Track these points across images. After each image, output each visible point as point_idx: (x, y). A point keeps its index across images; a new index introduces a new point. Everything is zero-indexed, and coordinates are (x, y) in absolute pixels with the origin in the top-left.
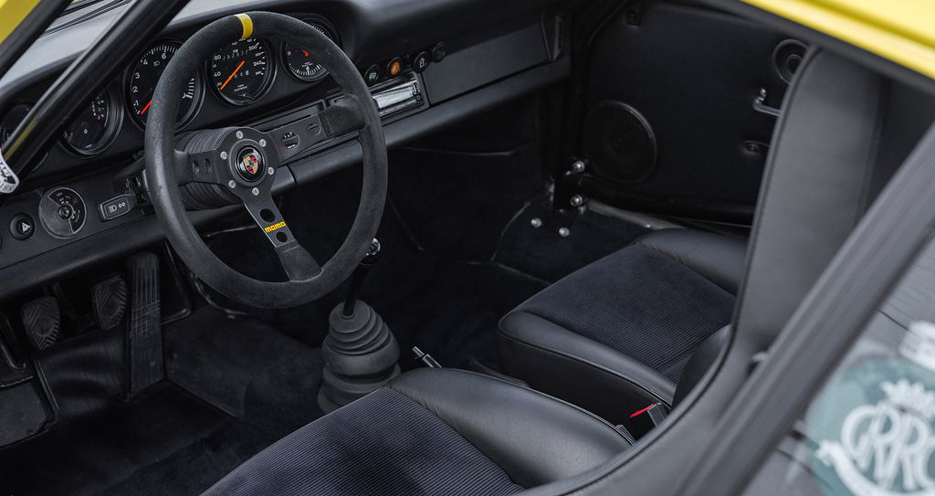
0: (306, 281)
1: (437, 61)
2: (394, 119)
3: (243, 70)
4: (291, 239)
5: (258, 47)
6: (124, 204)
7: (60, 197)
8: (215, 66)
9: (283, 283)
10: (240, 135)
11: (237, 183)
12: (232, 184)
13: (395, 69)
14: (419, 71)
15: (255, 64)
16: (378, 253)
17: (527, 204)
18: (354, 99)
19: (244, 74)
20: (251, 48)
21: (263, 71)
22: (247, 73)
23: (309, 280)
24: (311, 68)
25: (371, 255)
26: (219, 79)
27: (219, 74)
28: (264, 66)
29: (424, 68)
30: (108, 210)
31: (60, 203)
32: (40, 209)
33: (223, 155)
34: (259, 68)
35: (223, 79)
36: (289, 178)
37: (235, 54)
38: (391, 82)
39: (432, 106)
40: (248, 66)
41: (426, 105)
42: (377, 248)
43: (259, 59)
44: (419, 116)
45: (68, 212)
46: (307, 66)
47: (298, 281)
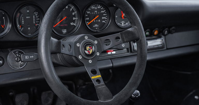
0: (105, 101)
1: (172, 33)
2: (153, 51)
3: (97, 19)
4: (102, 82)
5: (105, 12)
6: (33, 57)
7: (17, 53)
8: (87, 15)
9: (95, 101)
10: (86, 38)
11: (83, 57)
12: (80, 57)
13: (156, 33)
14: (165, 35)
15: (103, 18)
16: (139, 97)
17: (194, 91)
18: (136, 28)
19: (98, 21)
20: (102, 12)
21: (106, 21)
22: (99, 21)
23: (107, 101)
24: (124, 23)
25: (136, 97)
26: (87, 21)
27: (88, 19)
28: (106, 19)
29: (166, 35)
30: (25, 57)
31: (16, 55)
32: (8, 56)
33: (78, 45)
34: (104, 20)
35: (89, 21)
36: (110, 64)
37: (95, 12)
38: (154, 37)
39: (167, 49)
40: (100, 18)
41: (165, 48)
42: (138, 95)
43: (104, 16)
44: (162, 51)
45: (19, 59)
46: (123, 22)
47: (102, 101)
